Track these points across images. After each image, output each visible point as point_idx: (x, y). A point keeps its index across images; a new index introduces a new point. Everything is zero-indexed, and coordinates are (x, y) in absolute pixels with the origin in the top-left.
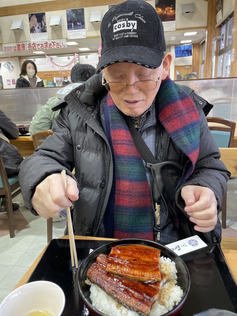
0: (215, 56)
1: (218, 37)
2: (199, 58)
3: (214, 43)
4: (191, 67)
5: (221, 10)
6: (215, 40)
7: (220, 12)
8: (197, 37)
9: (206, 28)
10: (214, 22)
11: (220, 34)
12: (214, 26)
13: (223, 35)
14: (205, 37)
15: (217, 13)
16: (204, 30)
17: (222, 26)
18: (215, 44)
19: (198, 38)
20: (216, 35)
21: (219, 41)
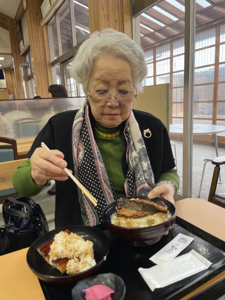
0: (24, 81)
1: (23, 64)
2: (13, 82)
3: (21, 69)
5: (22, 41)
6: (21, 67)
8: (6, 62)
9: (12, 54)
10: (18, 50)
11: (25, 62)
12: (19, 55)
13: (28, 63)
14: (12, 65)
15: (19, 43)
16: (10, 56)
17: (26, 55)
18: (23, 70)
21: (25, 68)
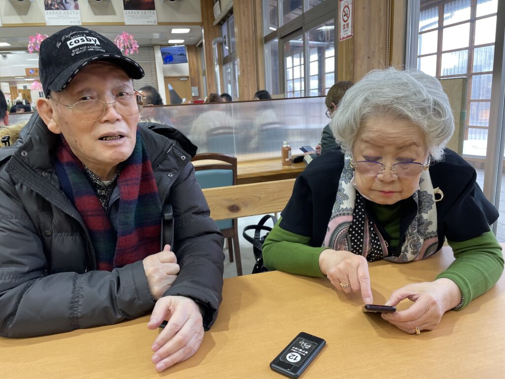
0: (218, 66)
1: (218, 39)
2: (198, 67)
3: (214, 47)
4: (188, 79)
5: (218, 2)
6: (215, 44)
7: (217, 5)
8: (191, 36)
9: (202, 24)
10: (211, 17)
11: (221, 35)
12: (212, 23)
13: (225, 37)
14: (202, 38)
15: (214, 5)
16: (200, 27)
17: (222, 25)
18: (216, 49)
19: (192, 38)
20: (216, 37)
21: (221, 45)
